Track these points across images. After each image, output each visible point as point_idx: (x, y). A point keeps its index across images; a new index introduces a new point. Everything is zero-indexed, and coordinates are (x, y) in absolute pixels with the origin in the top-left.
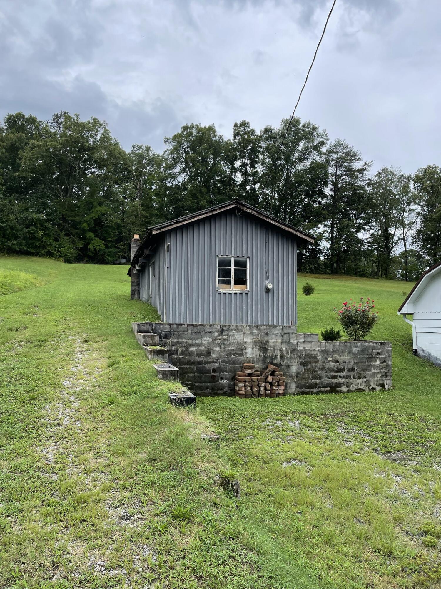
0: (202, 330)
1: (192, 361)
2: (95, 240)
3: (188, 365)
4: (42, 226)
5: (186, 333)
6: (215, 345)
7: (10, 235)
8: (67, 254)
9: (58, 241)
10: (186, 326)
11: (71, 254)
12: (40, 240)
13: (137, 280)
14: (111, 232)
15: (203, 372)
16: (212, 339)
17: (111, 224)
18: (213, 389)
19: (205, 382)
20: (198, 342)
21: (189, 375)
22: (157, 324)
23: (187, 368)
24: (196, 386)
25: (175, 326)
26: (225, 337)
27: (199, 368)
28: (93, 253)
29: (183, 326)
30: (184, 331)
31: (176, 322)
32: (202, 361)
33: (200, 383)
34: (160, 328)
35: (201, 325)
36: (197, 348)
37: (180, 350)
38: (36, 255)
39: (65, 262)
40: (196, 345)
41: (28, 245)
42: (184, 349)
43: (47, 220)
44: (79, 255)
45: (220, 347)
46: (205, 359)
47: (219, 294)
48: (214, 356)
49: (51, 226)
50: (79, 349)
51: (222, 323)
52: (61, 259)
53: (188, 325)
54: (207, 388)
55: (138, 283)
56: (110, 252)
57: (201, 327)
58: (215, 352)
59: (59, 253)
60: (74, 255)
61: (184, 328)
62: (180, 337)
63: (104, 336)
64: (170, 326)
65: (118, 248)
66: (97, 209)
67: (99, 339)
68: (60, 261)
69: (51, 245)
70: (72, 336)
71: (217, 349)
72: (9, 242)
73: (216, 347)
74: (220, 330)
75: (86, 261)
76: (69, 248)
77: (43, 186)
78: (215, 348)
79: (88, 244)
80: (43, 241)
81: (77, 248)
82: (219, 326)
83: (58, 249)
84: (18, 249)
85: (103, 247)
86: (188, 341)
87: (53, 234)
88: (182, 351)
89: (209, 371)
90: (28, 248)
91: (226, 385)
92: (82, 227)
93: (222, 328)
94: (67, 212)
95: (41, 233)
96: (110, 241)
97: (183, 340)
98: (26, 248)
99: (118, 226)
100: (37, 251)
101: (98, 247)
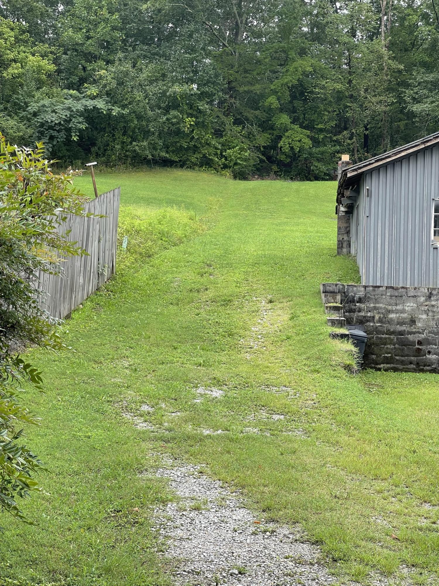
0: (404, 293)
1: (392, 330)
2: (293, 129)
3: (386, 334)
4: (191, 106)
5: (384, 297)
6: (421, 312)
7: (137, 131)
8: (239, 161)
9: (221, 136)
10: (384, 288)
11: (245, 160)
12: (188, 135)
13: (345, 225)
14: (325, 110)
15: (405, 343)
16: (417, 304)
17: (325, 94)
18: (418, 364)
19: (407, 356)
20: (399, 307)
21: (389, 346)
22: (349, 285)
23: (385, 338)
24: (397, 360)
25: (371, 288)
26: (433, 303)
27: (401, 338)
28: (287, 156)
29: (381, 289)
30: (382, 295)
31: (371, 284)
32: (405, 331)
33: (402, 356)
34: (352, 291)
35: (403, 288)
36: (398, 315)
37: (377, 317)
38: (182, 166)
39: (235, 178)
40: (397, 311)
41: (166, 147)
42: (382, 316)
43: (202, 96)
44: (262, 161)
45: (428, 315)
46: (408, 329)
47: (435, 250)
48: (419, 325)
49: (207, 106)
50: (264, 308)
51: (431, 286)
52: (228, 173)
53: (387, 287)
54: (411, 363)
55: (348, 229)
56: (322, 153)
57: (403, 290)
58: (421, 320)
59: (223, 160)
60: (252, 162)
61: (382, 291)
62: (376, 301)
63: (289, 297)
64: (365, 289)
65: (338, 142)
66: (295, 64)
67: (284, 300)
68: (226, 175)
69: (208, 144)
70: (256, 297)
71: (424, 316)
72: (134, 143)
73: (422, 315)
74: (428, 294)
75: (275, 172)
76: (242, 149)
77: (192, 27)
78: (420, 316)
79: (280, 138)
80: (193, 137)
81: (258, 148)
82: (426, 289)
83: (221, 154)
84: (150, 157)
85: (308, 142)
86: (387, 306)
87: (212, 123)
88: (380, 318)
89: (413, 344)
90: (167, 152)
91: (434, 361)
92: (266, 104)
93: (430, 291)
94: (237, 76)
95: (189, 121)
96: (321, 130)
97: (381, 305)
98: (163, 154)
99: (339, 96)
100: (184, 158)
101: (298, 144)
